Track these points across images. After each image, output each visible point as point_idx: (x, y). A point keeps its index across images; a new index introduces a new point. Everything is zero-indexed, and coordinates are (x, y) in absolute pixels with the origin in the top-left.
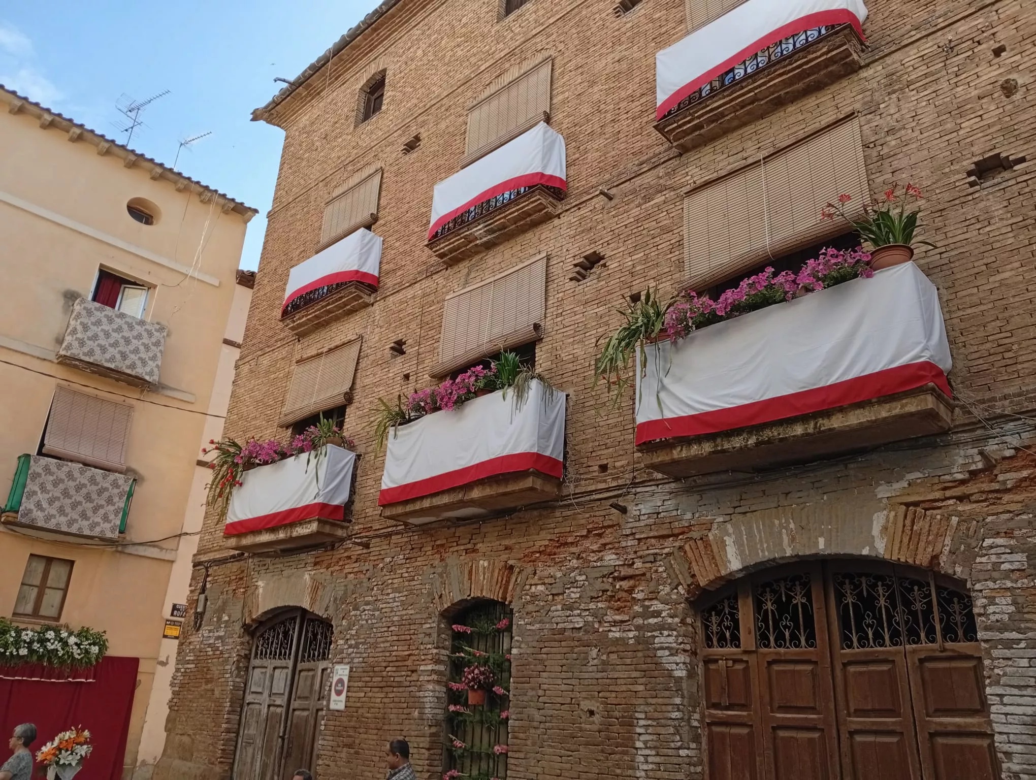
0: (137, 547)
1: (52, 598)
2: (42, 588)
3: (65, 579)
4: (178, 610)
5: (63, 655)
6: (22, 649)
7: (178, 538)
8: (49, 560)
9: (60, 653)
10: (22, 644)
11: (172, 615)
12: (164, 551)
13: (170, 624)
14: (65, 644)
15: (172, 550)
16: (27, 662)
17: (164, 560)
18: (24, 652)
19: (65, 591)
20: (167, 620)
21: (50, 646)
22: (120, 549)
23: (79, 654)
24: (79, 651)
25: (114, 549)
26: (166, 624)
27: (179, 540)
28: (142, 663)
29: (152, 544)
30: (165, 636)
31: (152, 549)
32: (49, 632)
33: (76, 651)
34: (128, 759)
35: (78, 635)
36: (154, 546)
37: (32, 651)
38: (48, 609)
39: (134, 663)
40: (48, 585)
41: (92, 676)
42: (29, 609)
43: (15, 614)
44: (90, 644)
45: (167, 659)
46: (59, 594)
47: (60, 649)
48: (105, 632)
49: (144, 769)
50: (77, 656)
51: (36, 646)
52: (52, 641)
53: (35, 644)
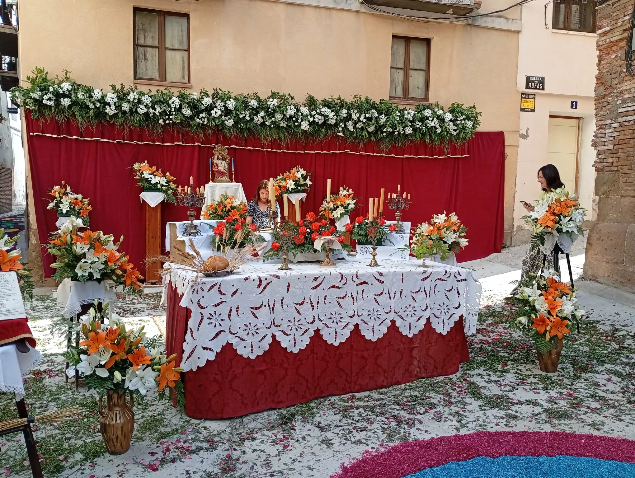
0: (485, 19)
1: (417, 79)
2: (407, 70)
3: (424, 59)
4: (532, 82)
5: (442, 132)
6: (408, 128)
7: (520, 6)
8: (408, 40)
9: (439, 130)
10: (407, 122)
11: (527, 87)
12: (510, 21)
13: (525, 98)
14: (442, 120)
15: (517, 20)
16: (411, 141)
17: (510, 31)
18: (409, 131)
19: (427, 71)
20: (522, 94)
21: (431, 124)
22: (470, 21)
23: (455, 130)
24: (455, 128)
25: (465, 22)
26: (522, 98)
27: (521, 9)
28: (506, 136)
29: (498, 14)
30: (522, 110)
31: (499, 20)
32: (426, 110)
33: (452, 127)
34: (506, 226)
35: (452, 111)
36: (500, 17)
37: (415, 130)
38: (416, 91)
39: (499, 137)
40: (411, 67)
41: (467, 152)
42: (399, 92)
43: (390, 97)
44: (464, 119)
45: (527, 132)
46: (422, 75)
47: (437, 126)
48: (474, 107)
49: (521, 233)
50: (455, 133)
51: (418, 124)
52: (431, 119)
53: (417, 122)
